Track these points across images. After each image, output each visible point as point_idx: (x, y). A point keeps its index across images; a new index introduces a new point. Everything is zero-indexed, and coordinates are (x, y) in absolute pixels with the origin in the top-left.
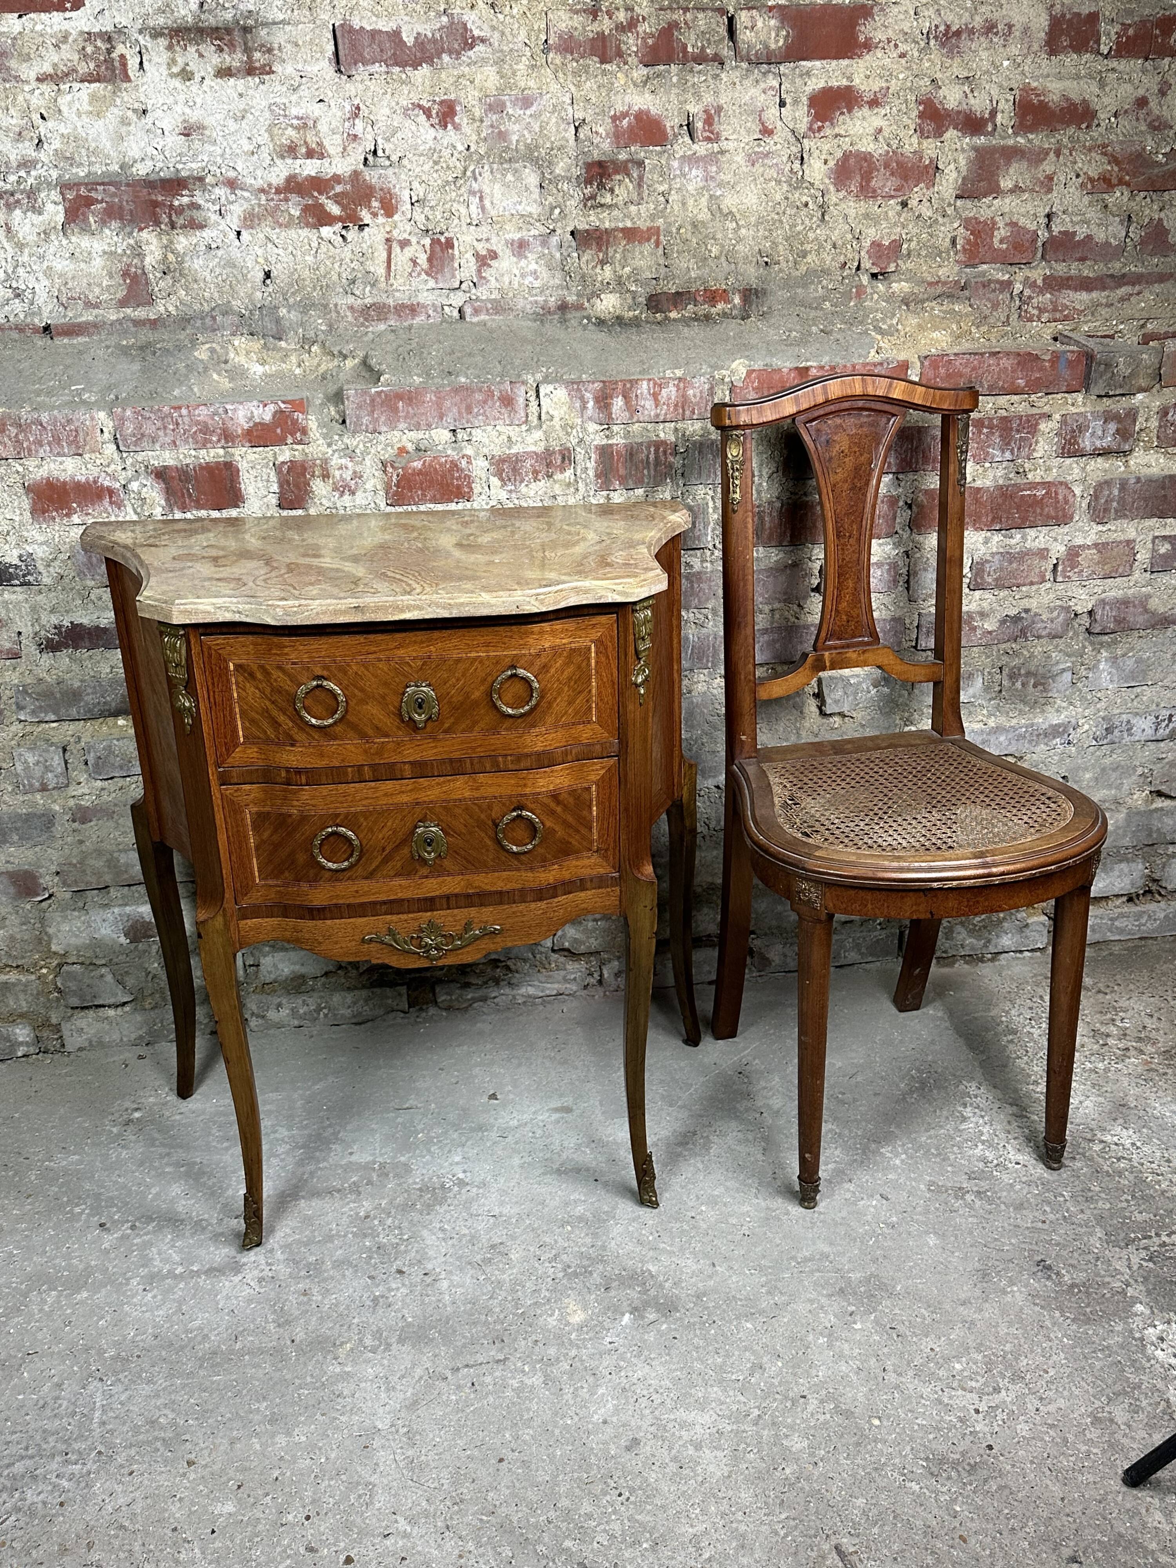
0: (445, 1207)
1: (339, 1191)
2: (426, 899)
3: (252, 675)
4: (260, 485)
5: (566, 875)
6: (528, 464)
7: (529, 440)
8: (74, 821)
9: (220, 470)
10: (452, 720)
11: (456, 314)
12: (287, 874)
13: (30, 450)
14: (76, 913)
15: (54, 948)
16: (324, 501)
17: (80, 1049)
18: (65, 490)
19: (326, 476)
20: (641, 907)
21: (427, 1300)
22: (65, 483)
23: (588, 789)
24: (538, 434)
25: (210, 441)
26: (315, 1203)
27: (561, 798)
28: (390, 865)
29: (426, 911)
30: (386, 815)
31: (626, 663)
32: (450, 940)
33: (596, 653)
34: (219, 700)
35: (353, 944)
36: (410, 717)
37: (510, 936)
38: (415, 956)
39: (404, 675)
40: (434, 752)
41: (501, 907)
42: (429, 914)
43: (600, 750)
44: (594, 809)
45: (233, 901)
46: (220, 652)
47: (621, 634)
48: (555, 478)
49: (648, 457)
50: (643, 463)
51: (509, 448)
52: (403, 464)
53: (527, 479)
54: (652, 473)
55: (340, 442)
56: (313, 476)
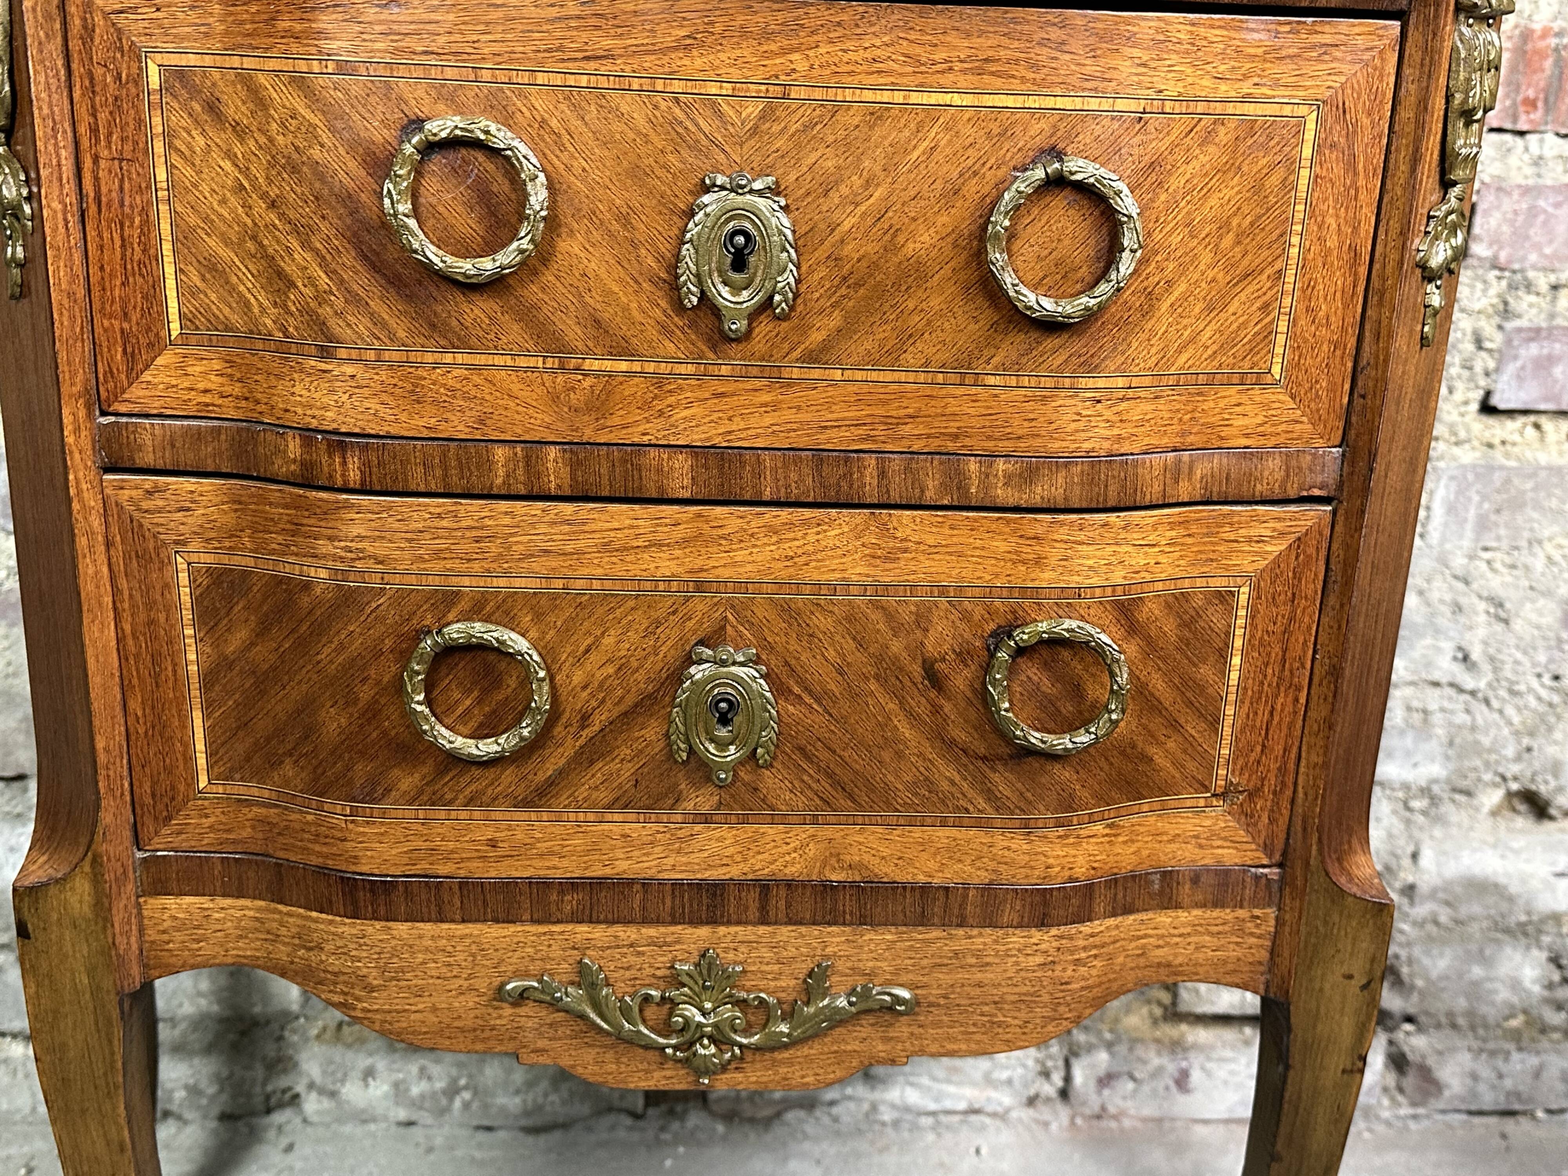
2: (698, 886)
3: (213, 108)
5: (1126, 858)
10: (835, 320)
12: (288, 769)
20: (1335, 976)
23: (1225, 598)
27: (1142, 615)
28: (600, 770)
29: (695, 921)
30: (600, 611)
31: (1412, 188)
32: (757, 1018)
33: (1318, 148)
34: (110, 185)
35: (471, 1000)
36: (703, 296)
37: (937, 1024)
38: (652, 1055)
39: (696, 147)
40: (768, 420)
41: (919, 934)
42: (704, 931)
43: (1279, 475)
44: (1236, 661)
45: (128, 834)
46: (121, 20)
47: (1410, 88)
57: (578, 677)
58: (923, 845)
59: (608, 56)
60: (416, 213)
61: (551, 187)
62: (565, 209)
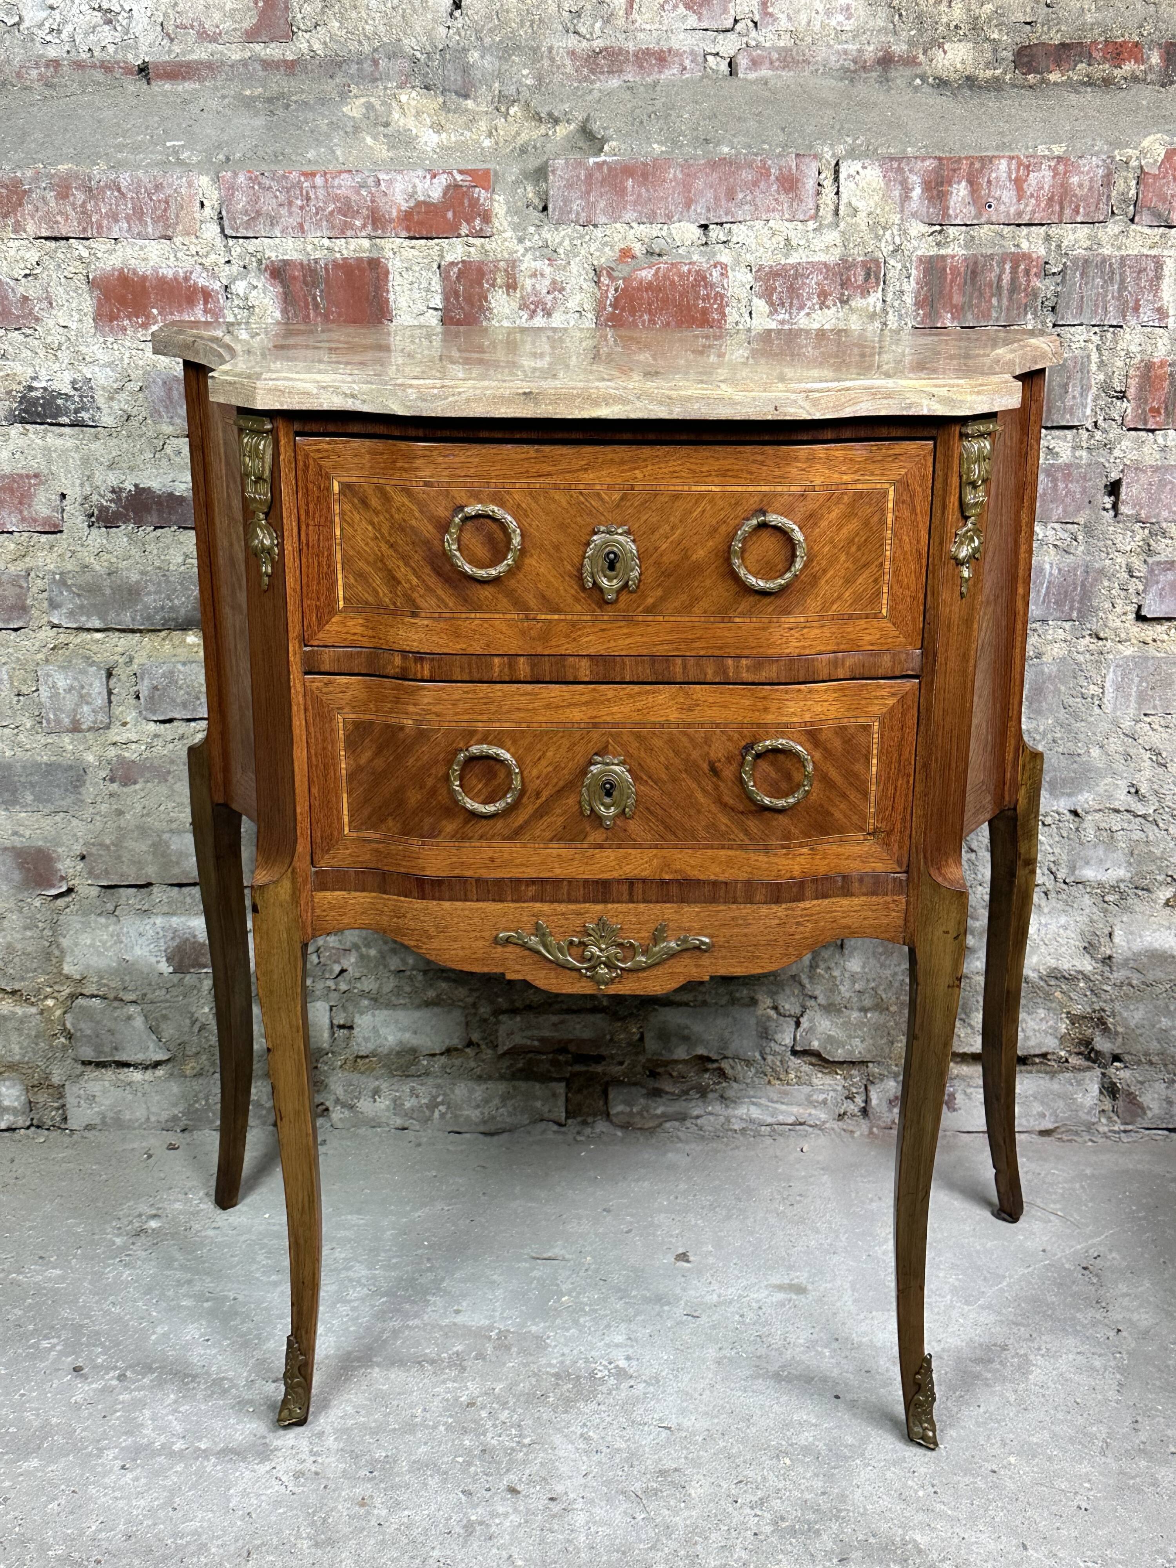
0: (593, 1406)
1: (432, 1362)
2: (597, 882)
3: (363, 501)
4: (416, 296)
5: (822, 867)
6: (813, 281)
7: (818, 243)
8: (112, 780)
9: (362, 270)
10: (659, 592)
11: (724, 67)
12: (390, 822)
13: (100, 227)
14: (103, 920)
15: (67, 969)
16: (506, 324)
17: (89, 1127)
18: (144, 287)
19: (511, 286)
20: (939, 932)
21: (550, 1538)
22: (144, 278)
23: (866, 728)
24: (832, 236)
25: (352, 227)
26: (396, 1375)
27: (823, 737)
28: (547, 820)
29: (595, 901)
30: (545, 739)
31: (943, 523)
32: (629, 954)
33: (896, 503)
34: (313, 538)
35: (480, 944)
36: (595, 583)
37: (724, 958)
38: (574, 974)
39: (590, 514)
40: (628, 641)
41: (713, 907)
42: (600, 907)
43: (890, 664)
44: (875, 761)
45: (308, 858)
46: (322, 463)
47: (939, 473)
48: (853, 303)
49: (1000, 279)
50: (991, 287)
51: (787, 256)
52: (625, 274)
53: (809, 304)
54: (1005, 302)
55: (536, 237)
56: (493, 286)
57: (535, 772)
58: (713, 859)
59: (549, 474)
60: (459, 549)
61: (522, 535)
62: (528, 544)
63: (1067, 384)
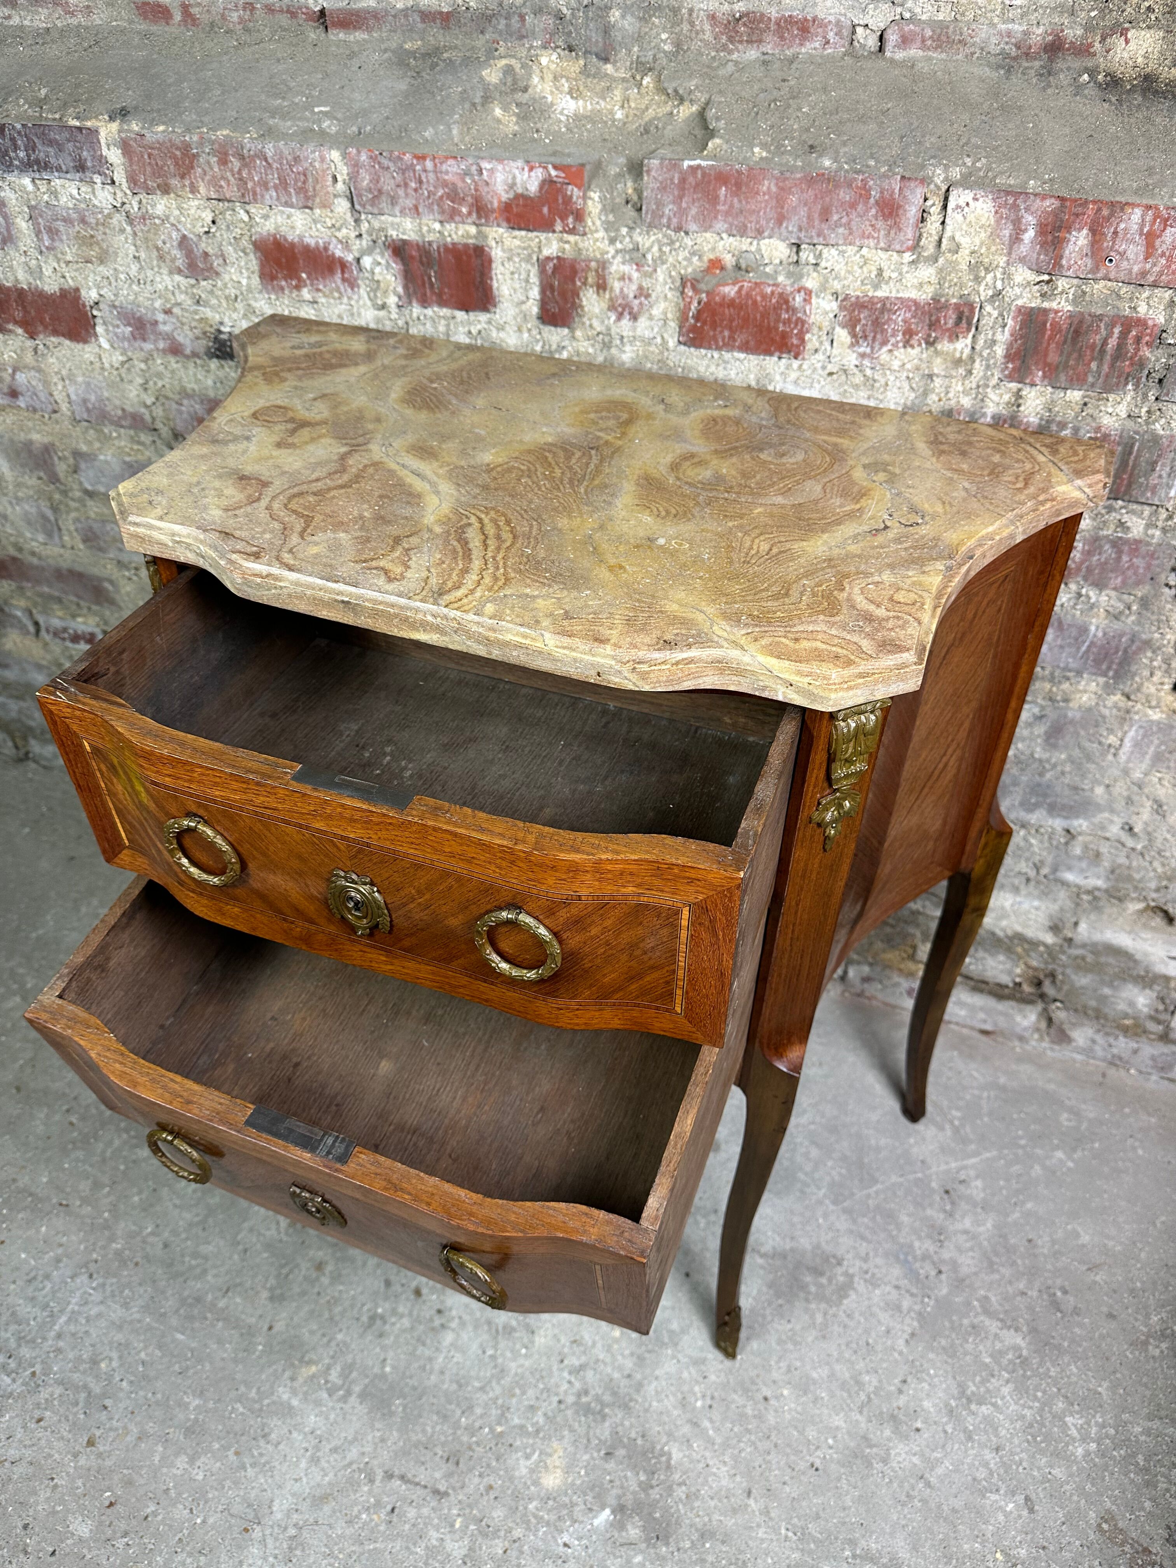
4: (517, 286)
6: (900, 318)
7: (912, 278)
9: (469, 256)
11: (872, 42)
13: (255, 194)
16: (596, 323)
18: (294, 254)
19: (601, 286)
20: (769, 1094)
21: (420, 1350)
24: (927, 273)
25: (460, 213)
48: (939, 347)
49: (1105, 342)
50: (1093, 350)
51: (876, 287)
52: (710, 287)
53: (893, 340)
54: (1106, 368)
55: (628, 239)
56: (585, 284)
63: (1156, 462)
